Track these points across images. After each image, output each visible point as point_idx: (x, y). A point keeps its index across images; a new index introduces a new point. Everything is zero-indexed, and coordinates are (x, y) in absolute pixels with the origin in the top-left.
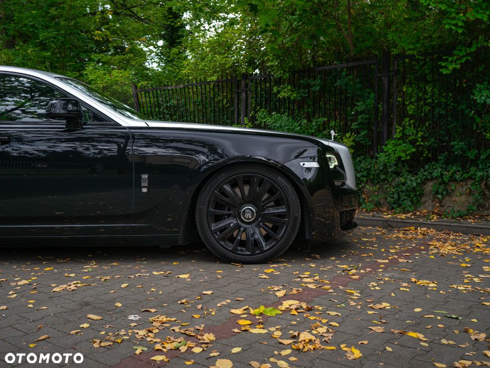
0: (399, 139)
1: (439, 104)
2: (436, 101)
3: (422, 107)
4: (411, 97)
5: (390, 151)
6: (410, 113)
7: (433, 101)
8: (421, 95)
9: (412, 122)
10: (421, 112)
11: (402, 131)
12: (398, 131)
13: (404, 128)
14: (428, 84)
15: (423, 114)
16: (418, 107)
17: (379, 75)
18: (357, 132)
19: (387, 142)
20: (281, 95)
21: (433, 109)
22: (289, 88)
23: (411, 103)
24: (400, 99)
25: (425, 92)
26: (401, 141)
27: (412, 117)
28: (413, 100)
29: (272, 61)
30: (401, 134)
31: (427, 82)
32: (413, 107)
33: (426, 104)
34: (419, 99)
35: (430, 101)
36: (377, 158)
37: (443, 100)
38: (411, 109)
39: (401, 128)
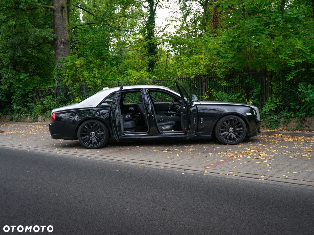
0: (270, 102)
1: (285, 89)
2: (284, 88)
3: (279, 90)
4: (274, 86)
5: (267, 107)
6: (274, 92)
7: (283, 88)
8: (278, 85)
9: (275, 95)
10: (278, 92)
11: (271, 99)
12: (270, 99)
13: (272, 98)
14: (281, 82)
15: (279, 93)
16: (277, 90)
17: (262, 77)
18: (254, 99)
19: (265, 103)
20: (222, 85)
21: (283, 91)
22: (225, 82)
23: (275, 88)
24: (270, 87)
25: (280, 85)
26: (271, 103)
27: (275, 94)
28: (275, 87)
29: (219, 72)
30: (271, 100)
31: (280, 81)
32: (275, 90)
33: (280, 89)
34: (277, 87)
35: (282, 88)
36: (262, 109)
37: (286, 87)
38: (274, 91)
39: (271, 98)
